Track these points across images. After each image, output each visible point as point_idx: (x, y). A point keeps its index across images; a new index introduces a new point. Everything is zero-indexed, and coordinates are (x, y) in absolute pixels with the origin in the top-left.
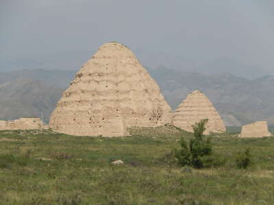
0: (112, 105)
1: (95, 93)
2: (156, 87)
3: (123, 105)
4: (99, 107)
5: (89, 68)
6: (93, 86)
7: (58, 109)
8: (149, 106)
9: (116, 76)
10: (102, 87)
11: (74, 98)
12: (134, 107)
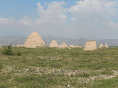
0: (34, 42)
1: (31, 40)
2: (42, 39)
3: (36, 42)
4: (32, 43)
5: (30, 36)
6: (31, 39)
7: (25, 43)
8: (41, 42)
9: (35, 37)
10: (32, 39)
11: (28, 41)
12: (38, 43)
